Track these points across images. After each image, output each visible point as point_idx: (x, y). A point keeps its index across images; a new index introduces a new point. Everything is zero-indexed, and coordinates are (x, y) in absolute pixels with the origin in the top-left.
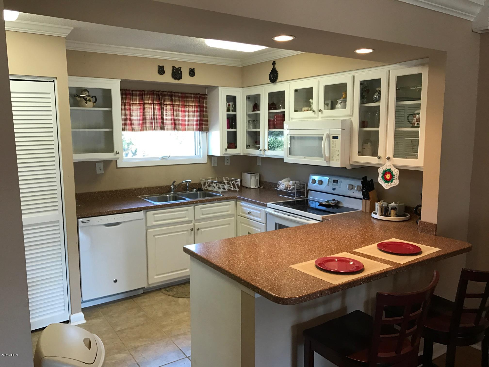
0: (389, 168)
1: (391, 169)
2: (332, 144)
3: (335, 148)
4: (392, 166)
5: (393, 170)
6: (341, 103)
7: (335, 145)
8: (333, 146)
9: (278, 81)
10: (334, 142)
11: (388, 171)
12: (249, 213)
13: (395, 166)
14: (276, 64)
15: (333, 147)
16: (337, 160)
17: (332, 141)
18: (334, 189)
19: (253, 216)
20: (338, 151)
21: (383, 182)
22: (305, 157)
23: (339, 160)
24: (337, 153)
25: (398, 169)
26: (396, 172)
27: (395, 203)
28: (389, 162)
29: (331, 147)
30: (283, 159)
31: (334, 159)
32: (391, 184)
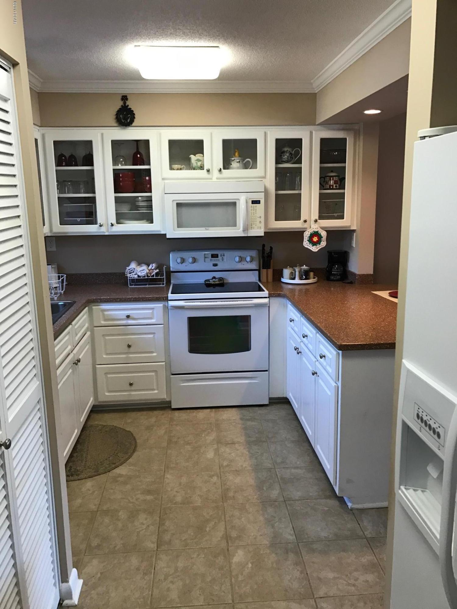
0: (316, 230)
1: (318, 231)
2: (251, 210)
3: (255, 215)
4: (319, 228)
5: (321, 232)
6: (239, 162)
7: (256, 211)
8: (253, 212)
9: (133, 124)
10: (254, 208)
11: (316, 234)
12: (128, 317)
13: (322, 228)
14: (129, 100)
15: (253, 214)
16: (259, 228)
17: (251, 206)
18: (215, 265)
19: (134, 319)
20: (260, 217)
21: (311, 245)
22: (207, 228)
23: (261, 228)
24: (259, 220)
25: (326, 231)
26: (324, 234)
27: (306, 266)
28: (316, 225)
29: (250, 214)
30: (166, 234)
31: (254, 227)
32: (319, 246)
